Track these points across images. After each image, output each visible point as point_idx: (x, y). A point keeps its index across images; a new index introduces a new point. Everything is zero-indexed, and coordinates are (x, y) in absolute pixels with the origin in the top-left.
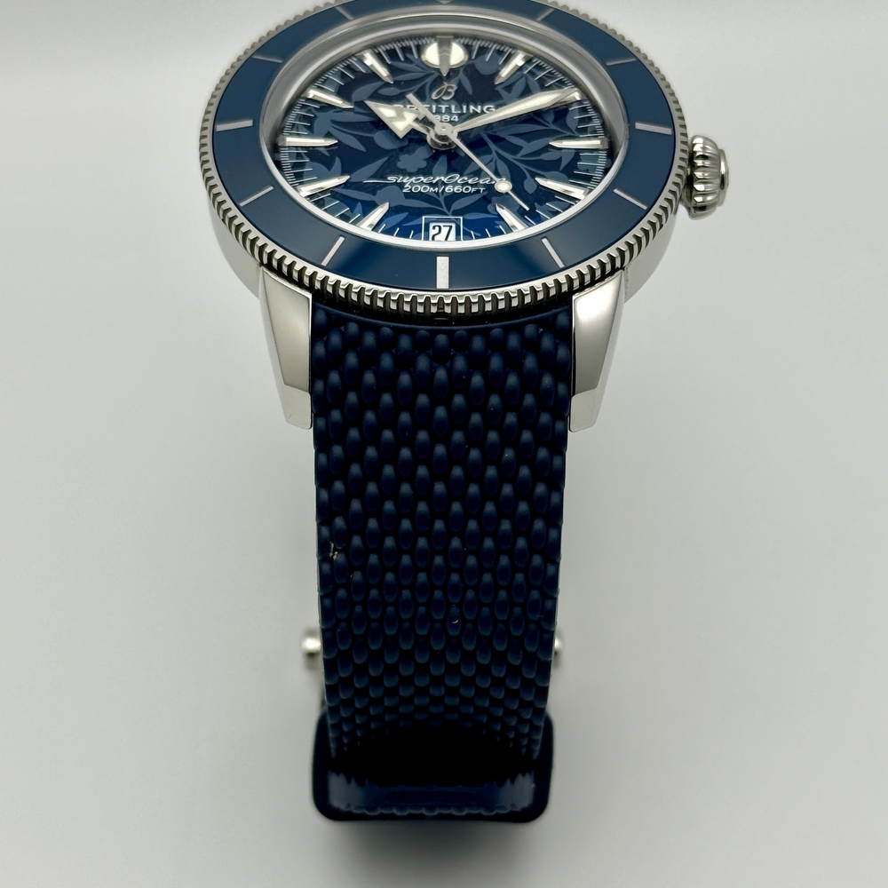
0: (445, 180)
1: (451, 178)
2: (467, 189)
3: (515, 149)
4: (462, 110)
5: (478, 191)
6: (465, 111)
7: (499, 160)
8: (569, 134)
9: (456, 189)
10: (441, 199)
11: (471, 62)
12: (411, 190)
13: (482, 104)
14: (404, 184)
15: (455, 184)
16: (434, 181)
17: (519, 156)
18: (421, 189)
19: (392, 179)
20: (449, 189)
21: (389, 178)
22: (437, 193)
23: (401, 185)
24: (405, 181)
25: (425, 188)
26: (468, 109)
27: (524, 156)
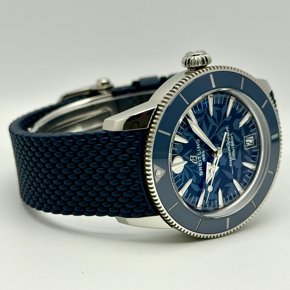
0: (229, 147)
1: (228, 146)
2: (232, 139)
3: (214, 127)
4: (199, 151)
5: (233, 135)
6: (200, 150)
7: (219, 132)
8: (206, 111)
9: (232, 143)
10: (237, 146)
11: (179, 155)
12: (234, 158)
13: (196, 144)
14: (232, 160)
15: (231, 143)
16: (230, 151)
17: (217, 126)
18: (234, 154)
19: (231, 165)
20: (233, 145)
21: (230, 166)
22: (235, 148)
23: (233, 161)
24: (231, 161)
25: (233, 153)
26: (198, 149)
27: (216, 123)
